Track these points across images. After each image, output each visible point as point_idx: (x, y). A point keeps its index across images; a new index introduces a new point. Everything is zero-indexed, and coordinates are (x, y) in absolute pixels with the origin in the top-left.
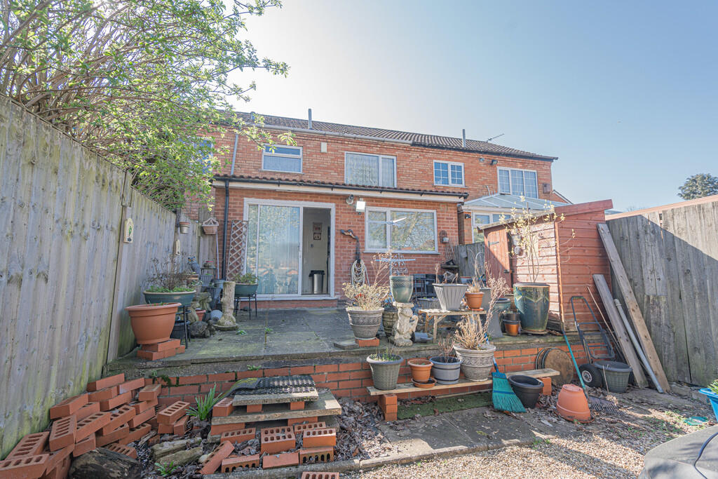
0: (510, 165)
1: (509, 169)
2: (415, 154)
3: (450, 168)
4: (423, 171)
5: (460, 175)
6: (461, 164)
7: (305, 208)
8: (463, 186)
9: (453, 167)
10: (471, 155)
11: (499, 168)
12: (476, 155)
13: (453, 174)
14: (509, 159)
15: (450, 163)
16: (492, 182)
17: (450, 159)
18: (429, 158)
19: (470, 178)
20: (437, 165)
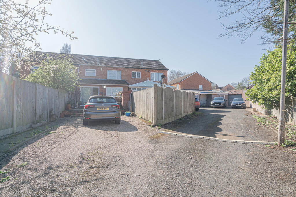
0: (154, 72)
1: (154, 73)
2: (127, 70)
3: (136, 73)
4: (129, 74)
5: (139, 75)
6: (140, 72)
7: (93, 88)
8: (140, 78)
9: (137, 73)
10: (143, 70)
11: (151, 73)
12: (144, 70)
13: (137, 75)
14: (154, 70)
15: (137, 72)
16: (149, 77)
17: (136, 71)
18: (130, 71)
19: (142, 76)
20: (133, 73)
